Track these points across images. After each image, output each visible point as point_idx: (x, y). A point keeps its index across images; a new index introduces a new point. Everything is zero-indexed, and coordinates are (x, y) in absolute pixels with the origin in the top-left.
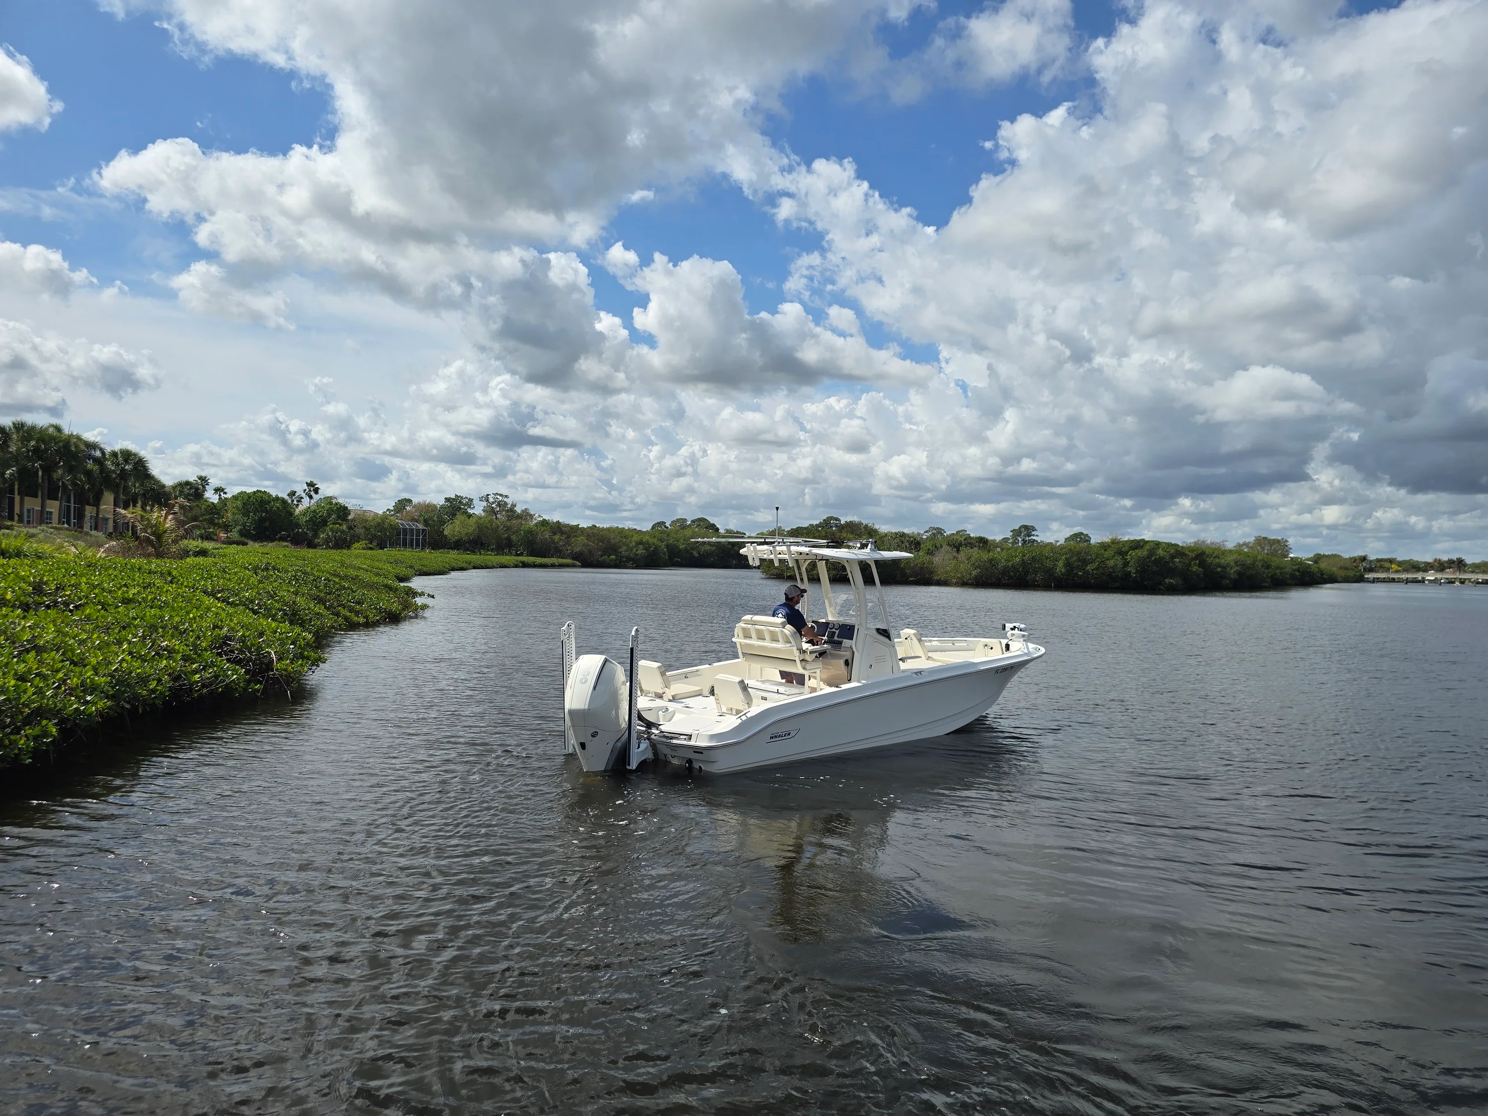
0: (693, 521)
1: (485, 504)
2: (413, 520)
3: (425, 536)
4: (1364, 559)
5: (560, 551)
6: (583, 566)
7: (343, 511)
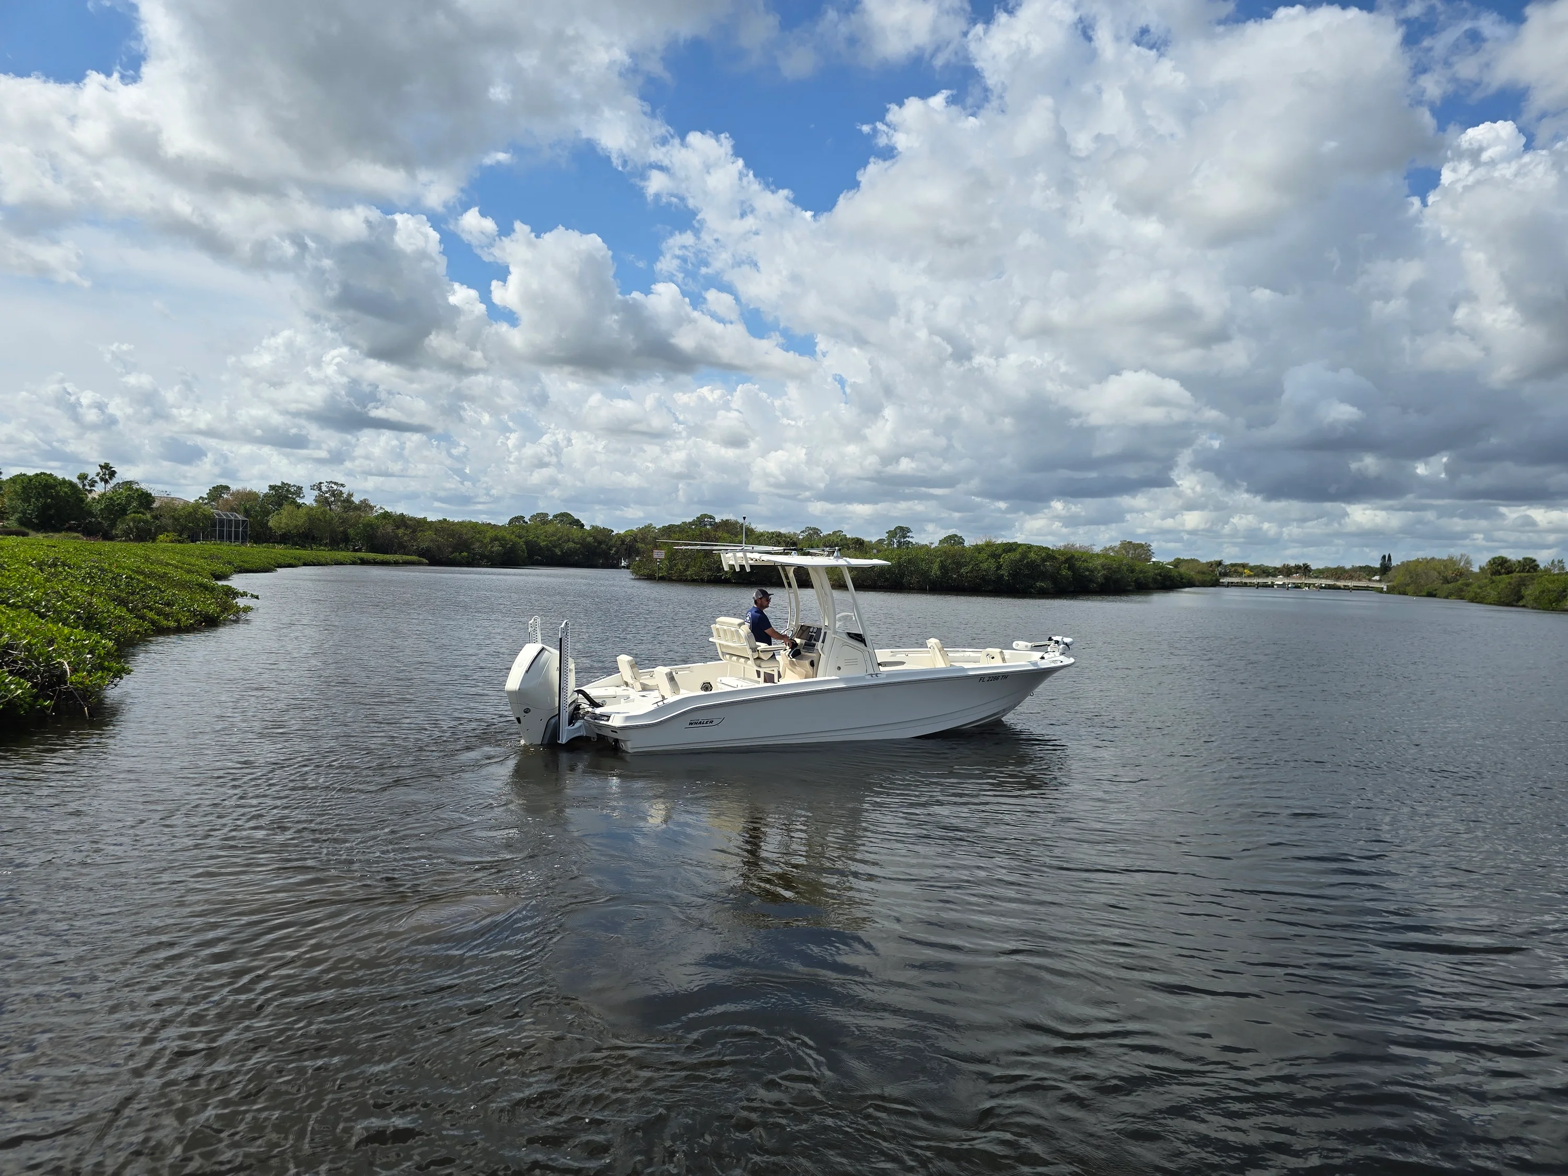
0: (555, 516)
1: (316, 493)
2: (233, 510)
3: (246, 527)
4: (1219, 563)
5: (405, 547)
6: (431, 564)
7: (146, 499)
